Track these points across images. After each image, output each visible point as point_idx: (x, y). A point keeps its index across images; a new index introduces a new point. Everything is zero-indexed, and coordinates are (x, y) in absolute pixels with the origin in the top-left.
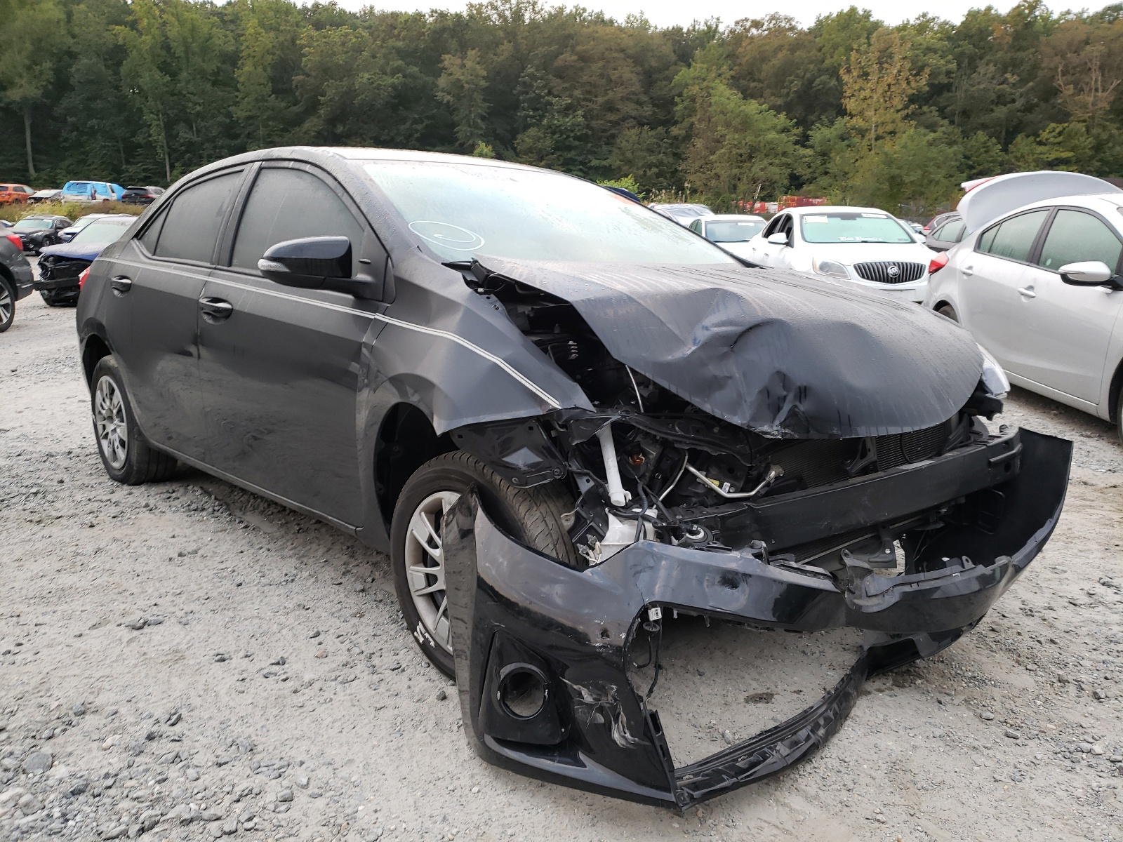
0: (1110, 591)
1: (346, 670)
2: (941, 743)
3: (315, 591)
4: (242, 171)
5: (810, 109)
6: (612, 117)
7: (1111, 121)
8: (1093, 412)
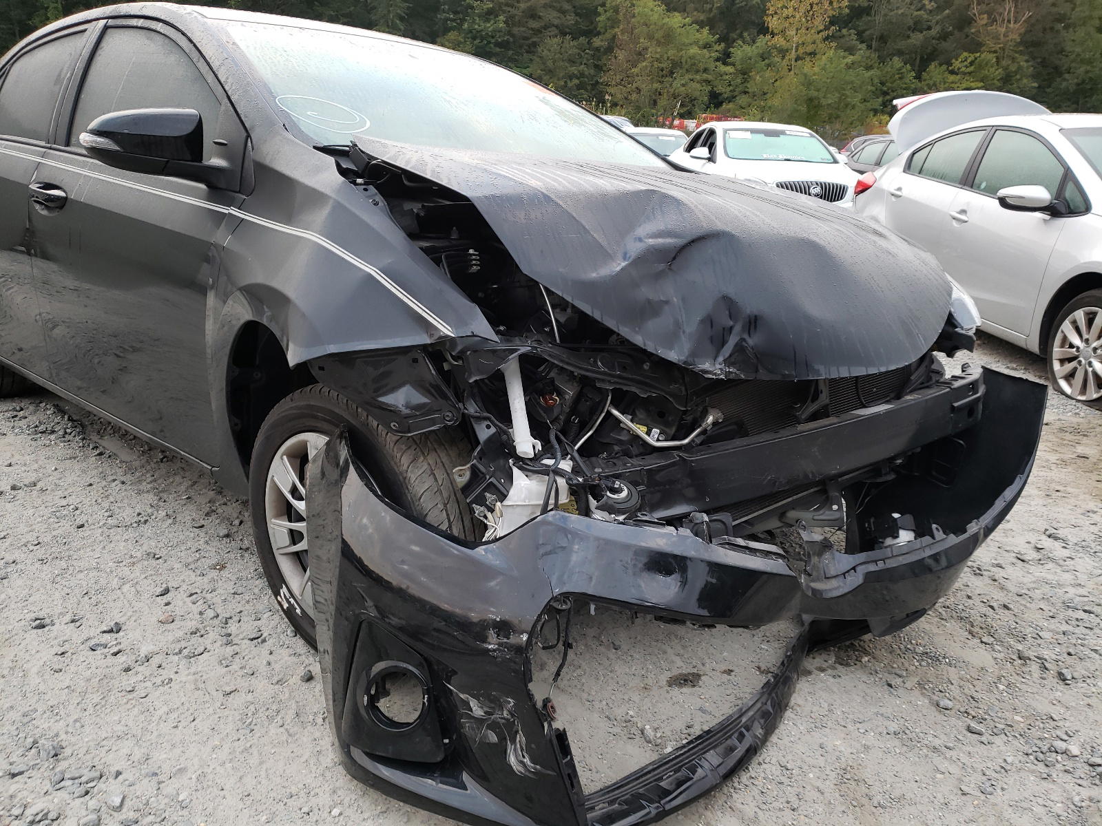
0: (1058, 544)
1: (195, 639)
2: (897, 743)
3: (170, 536)
4: (85, 30)
5: (732, 26)
6: (534, 24)
7: (1021, 53)
8: (1022, 344)
